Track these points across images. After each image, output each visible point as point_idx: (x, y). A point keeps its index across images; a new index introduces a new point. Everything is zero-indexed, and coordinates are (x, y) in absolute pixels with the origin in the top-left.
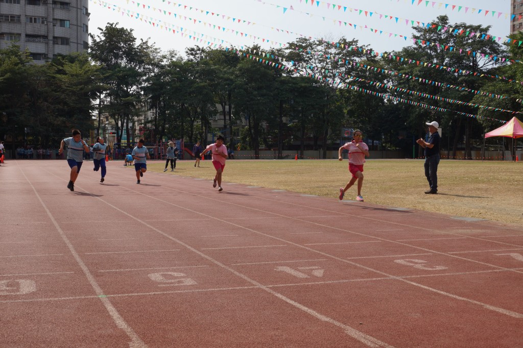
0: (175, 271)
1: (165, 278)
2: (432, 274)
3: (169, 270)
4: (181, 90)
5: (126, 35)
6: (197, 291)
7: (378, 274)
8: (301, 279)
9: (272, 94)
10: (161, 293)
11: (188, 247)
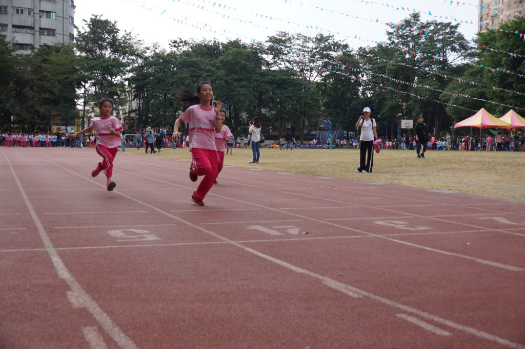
0: (138, 228)
1: (126, 234)
2: (415, 233)
3: (132, 228)
4: (164, 80)
5: (110, 27)
6: (159, 245)
7: (358, 232)
8: (275, 236)
9: (252, 85)
10: (118, 246)
11: (157, 209)
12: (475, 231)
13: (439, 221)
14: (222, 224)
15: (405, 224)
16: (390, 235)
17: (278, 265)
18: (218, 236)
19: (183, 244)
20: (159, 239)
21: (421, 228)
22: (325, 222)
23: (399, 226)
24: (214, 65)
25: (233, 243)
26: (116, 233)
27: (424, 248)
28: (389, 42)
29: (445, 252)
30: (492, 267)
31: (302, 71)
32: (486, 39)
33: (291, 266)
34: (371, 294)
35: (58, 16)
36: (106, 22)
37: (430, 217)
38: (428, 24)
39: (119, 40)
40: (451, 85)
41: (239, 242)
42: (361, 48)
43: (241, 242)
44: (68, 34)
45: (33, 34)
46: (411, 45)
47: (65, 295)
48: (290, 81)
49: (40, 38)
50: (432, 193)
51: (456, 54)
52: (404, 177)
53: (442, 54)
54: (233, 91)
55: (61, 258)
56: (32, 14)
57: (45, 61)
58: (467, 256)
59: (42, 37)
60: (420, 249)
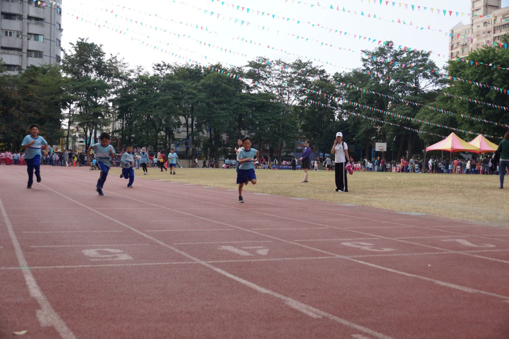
0: (112, 248)
1: (100, 254)
2: (379, 254)
3: (106, 247)
4: (147, 102)
5: (96, 50)
6: (131, 265)
7: (325, 253)
8: (244, 256)
9: (232, 108)
10: (91, 266)
11: (132, 229)
12: (437, 253)
13: (404, 243)
14: (195, 245)
15: (371, 246)
16: (356, 256)
17: (244, 286)
18: (189, 256)
19: (154, 264)
20: (131, 258)
21: (386, 250)
22: (295, 243)
23: (364, 248)
24: (195, 88)
25: (203, 263)
26: (90, 253)
27: (386, 269)
28: (364, 68)
29: (406, 274)
30: (449, 289)
31: (281, 94)
32: (456, 68)
33: (256, 287)
34: (330, 315)
35: (45, 39)
36: (92, 45)
37: (396, 239)
38: (401, 53)
39: (104, 63)
40: (422, 110)
41: (209, 262)
42: (337, 73)
43: (211, 262)
44: (55, 56)
45: (21, 56)
46: (385, 71)
47: (34, 314)
48: (269, 104)
49: (27, 59)
50: (401, 215)
51: (427, 80)
52: (375, 199)
53: (414, 81)
54: (214, 113)
55: (34, 277)
56: (20, 37)
57: (32, 82)
58: (427, 277)
59: (30, 58)
60: (383, 271)
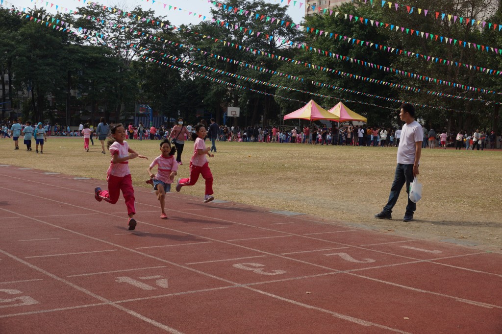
0: (7, 287)
2: (273, 279)
6: (42, 311)
8: (147, 291)
9: (59, 63)
10: (3, 316)
12: (325, 274)
13: (291, 261)
14: (89, 276)
15: (262, 267)
16: (253, 284)
18: (93, 295)
19: (65, 308)
20: (38, 302)
23: (257, 271)
25: (113, 304)
27: (287, 300)
28: (214, 21)
37: (282, 256)
41: (118, 302)
42: (183, 25)
54: (36, 69)
58: (324, 309)
